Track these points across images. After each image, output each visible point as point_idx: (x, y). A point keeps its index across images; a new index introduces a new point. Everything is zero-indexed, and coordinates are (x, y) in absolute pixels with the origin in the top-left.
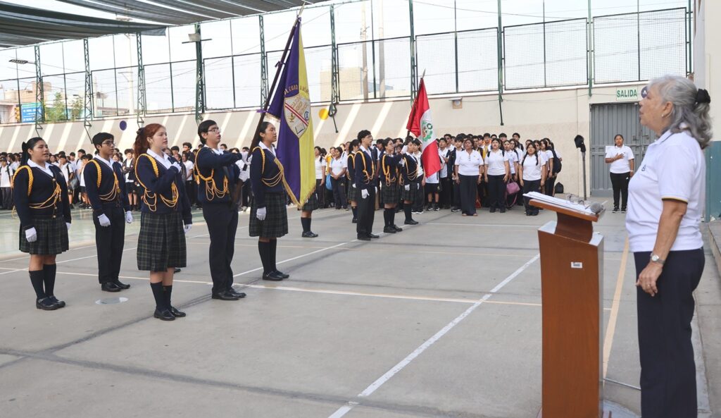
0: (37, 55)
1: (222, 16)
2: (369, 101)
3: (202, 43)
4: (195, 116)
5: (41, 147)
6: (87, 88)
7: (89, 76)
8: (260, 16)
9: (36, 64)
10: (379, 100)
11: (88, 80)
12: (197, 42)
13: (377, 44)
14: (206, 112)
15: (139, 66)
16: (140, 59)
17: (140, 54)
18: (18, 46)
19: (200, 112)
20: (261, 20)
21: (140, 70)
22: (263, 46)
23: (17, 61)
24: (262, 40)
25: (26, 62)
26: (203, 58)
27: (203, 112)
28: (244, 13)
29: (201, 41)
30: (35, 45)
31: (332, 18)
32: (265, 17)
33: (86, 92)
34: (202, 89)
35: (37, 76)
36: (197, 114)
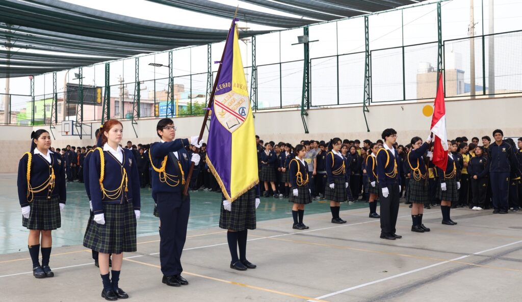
0: (171, 59)
1: (329, 19)
2: (477, 97)
3: (310, 44)
4: (300, 112)
5: (44, 138)
6: (209, 87)
7: (210, 76)
8: (365, 16)
9: (169, 67)
10: (487, 97)
11: (209, 80)
12: (305, 44)
13: (486, 39)
14: (311, 108)
15: (253, 66)
16: (254, 60)
17: (254, 56)
18: (157, 52)
19: (306, 108)
20: (367, 21)
21: (253, 70)
22: (367, 45)
23: (154, 65)
24: (367, 39)
25: (161, 65)
26: (310, 58)
27: (308, 108)
28: (350, 14)
29: (309, 42)
30: (170, 50)
31: (439, 15)
32: (369, 17)
33: (207, 90)
34: (308, 87)
35: (170, 77)
36: (303, 110)
